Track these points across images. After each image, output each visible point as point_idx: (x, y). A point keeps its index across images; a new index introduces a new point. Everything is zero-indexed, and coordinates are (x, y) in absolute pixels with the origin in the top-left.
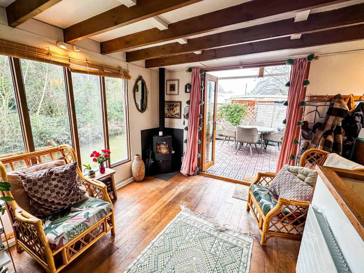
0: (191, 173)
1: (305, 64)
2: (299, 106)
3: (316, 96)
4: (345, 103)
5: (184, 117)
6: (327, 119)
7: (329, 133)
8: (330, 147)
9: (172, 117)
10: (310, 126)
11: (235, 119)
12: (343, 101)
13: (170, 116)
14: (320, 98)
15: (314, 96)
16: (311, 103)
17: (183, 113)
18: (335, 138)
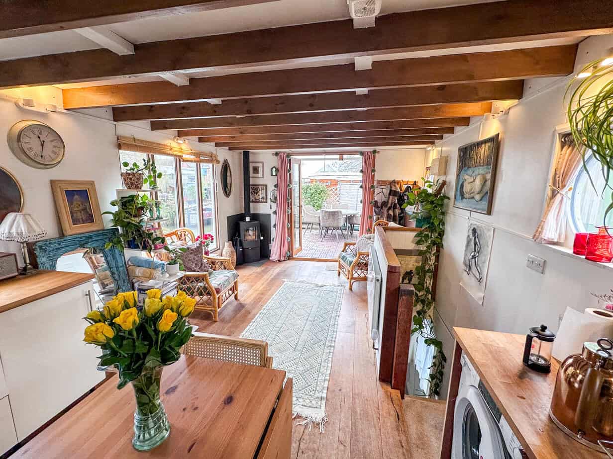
0: (282, 258)
1: (372, 157)
2: (370, 189)
3: (381, 181)
4: (398, 187)
5: (271, 201)
6: (389, 198)
7: (390, 208)
8: (391, 219)
9: (257, 201)
10: (379, 204)
11: (316, 203)
12: (396, 185)
13: (254, 200)
14: (384, 183)
15: (379, 181)
16: (378, 186)
17: (269, 197)
18: (394, 212)
